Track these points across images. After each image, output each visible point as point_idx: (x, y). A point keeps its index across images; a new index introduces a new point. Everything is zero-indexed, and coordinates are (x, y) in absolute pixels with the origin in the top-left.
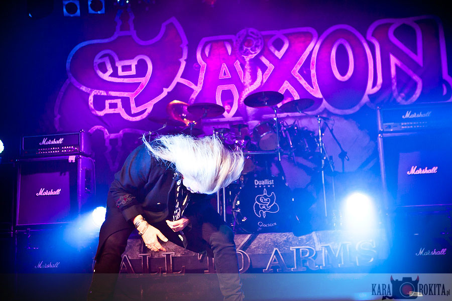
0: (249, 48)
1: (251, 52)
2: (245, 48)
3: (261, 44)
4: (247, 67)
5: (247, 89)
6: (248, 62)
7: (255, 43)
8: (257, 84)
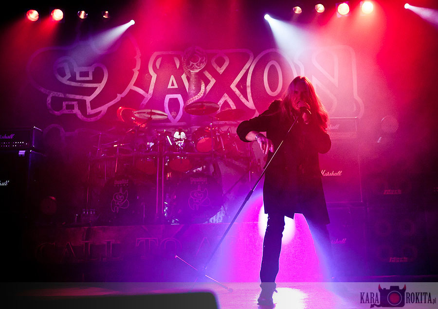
0: (195, 64)
1: (197, 67)
2: (191, 63)
3: (205, 61)
4: (193, 79)
5: (192, 99)
6: (193, 76)
7: (200, 59)
8: (201, 94)
